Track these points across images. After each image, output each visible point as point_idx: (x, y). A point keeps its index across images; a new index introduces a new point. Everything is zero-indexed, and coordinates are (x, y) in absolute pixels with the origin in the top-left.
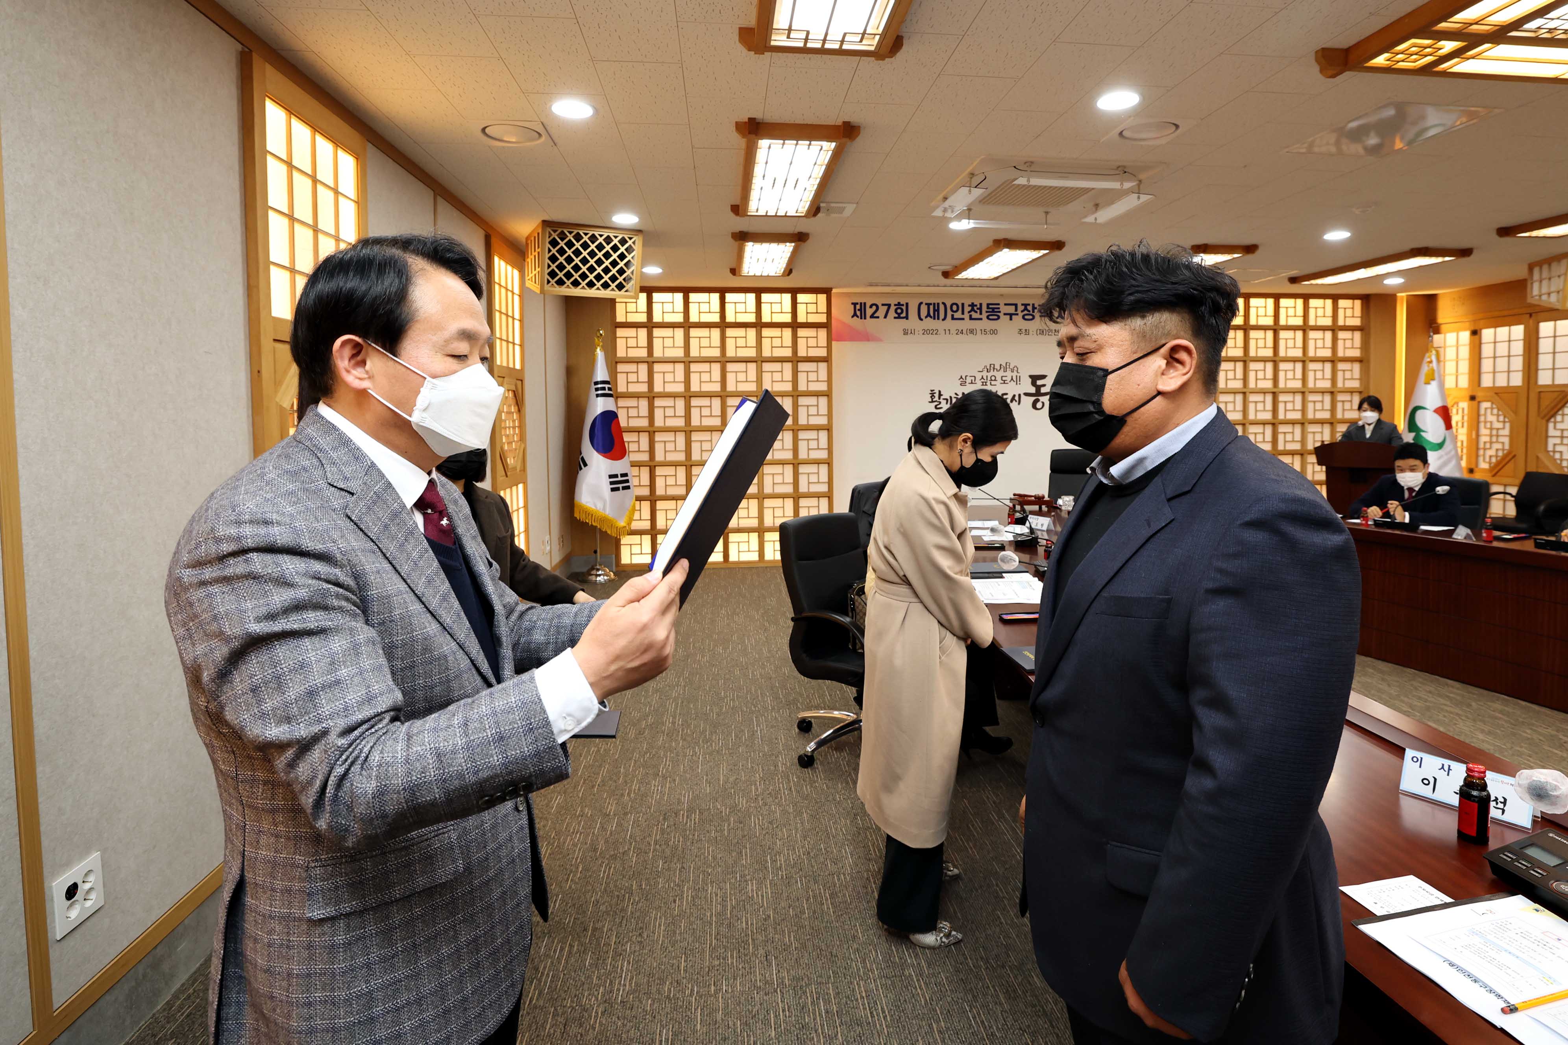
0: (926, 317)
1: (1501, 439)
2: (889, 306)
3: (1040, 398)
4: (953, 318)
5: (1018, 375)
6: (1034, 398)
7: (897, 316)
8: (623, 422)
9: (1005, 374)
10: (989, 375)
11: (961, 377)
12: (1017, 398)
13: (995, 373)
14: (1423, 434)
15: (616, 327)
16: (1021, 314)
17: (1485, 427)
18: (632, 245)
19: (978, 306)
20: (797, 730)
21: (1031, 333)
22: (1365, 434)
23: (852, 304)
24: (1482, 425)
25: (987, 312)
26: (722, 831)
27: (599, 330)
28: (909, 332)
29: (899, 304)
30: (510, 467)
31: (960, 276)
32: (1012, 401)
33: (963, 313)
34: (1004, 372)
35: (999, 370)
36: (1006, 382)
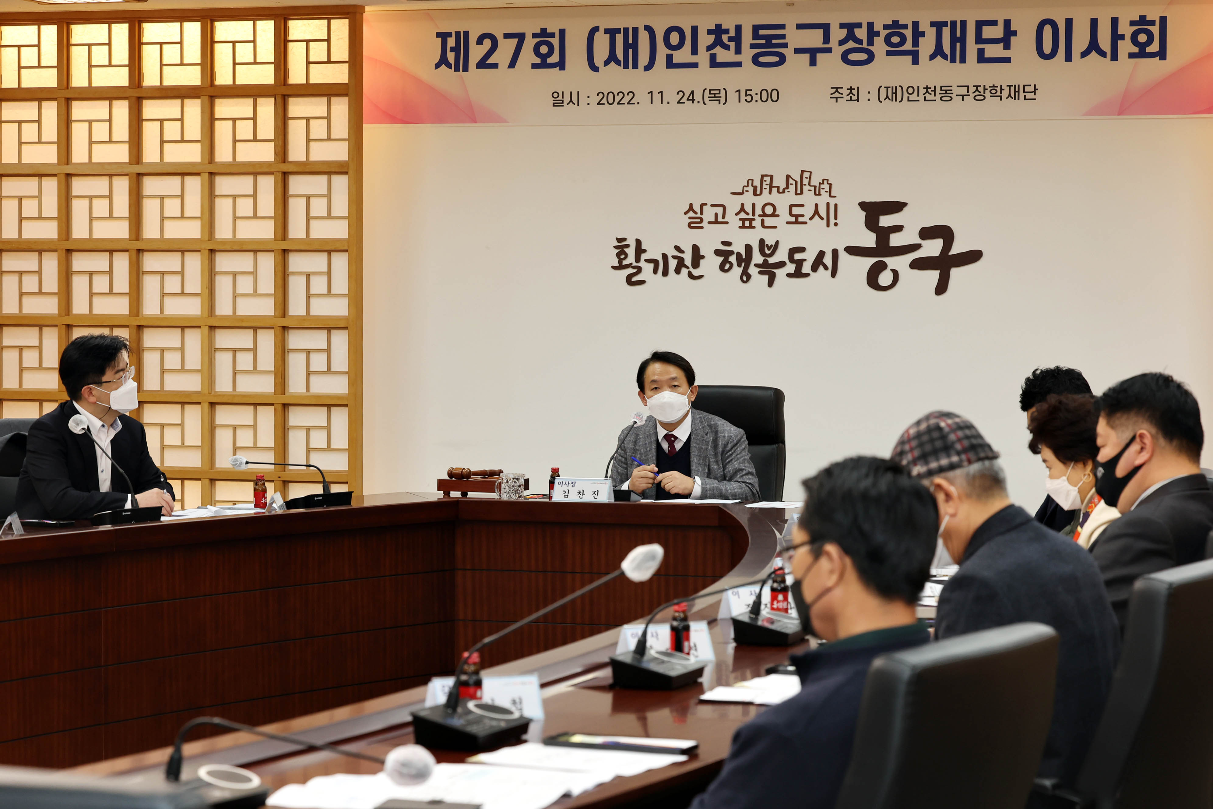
0: (606, 63)
2: (521, 37)
3: (885, 259)
4: (670, 64)
5: (832, 202)
6: (874, 260)
7: (538, 61)
9: (798, 200)
10: (760, 201)
11: (691, 208)
12: (828, 260)
13: (775, 198)
16: (838, 51)
19: (732, 33)
21: (863, 96)
23: (439, 35)
25: (752, 46)
28: (567, 99)
29: (544, 32)
32: (814, 268)
33: (694, 51)
34: (796, 194)
35: (784, 190)
36: (800, 219)
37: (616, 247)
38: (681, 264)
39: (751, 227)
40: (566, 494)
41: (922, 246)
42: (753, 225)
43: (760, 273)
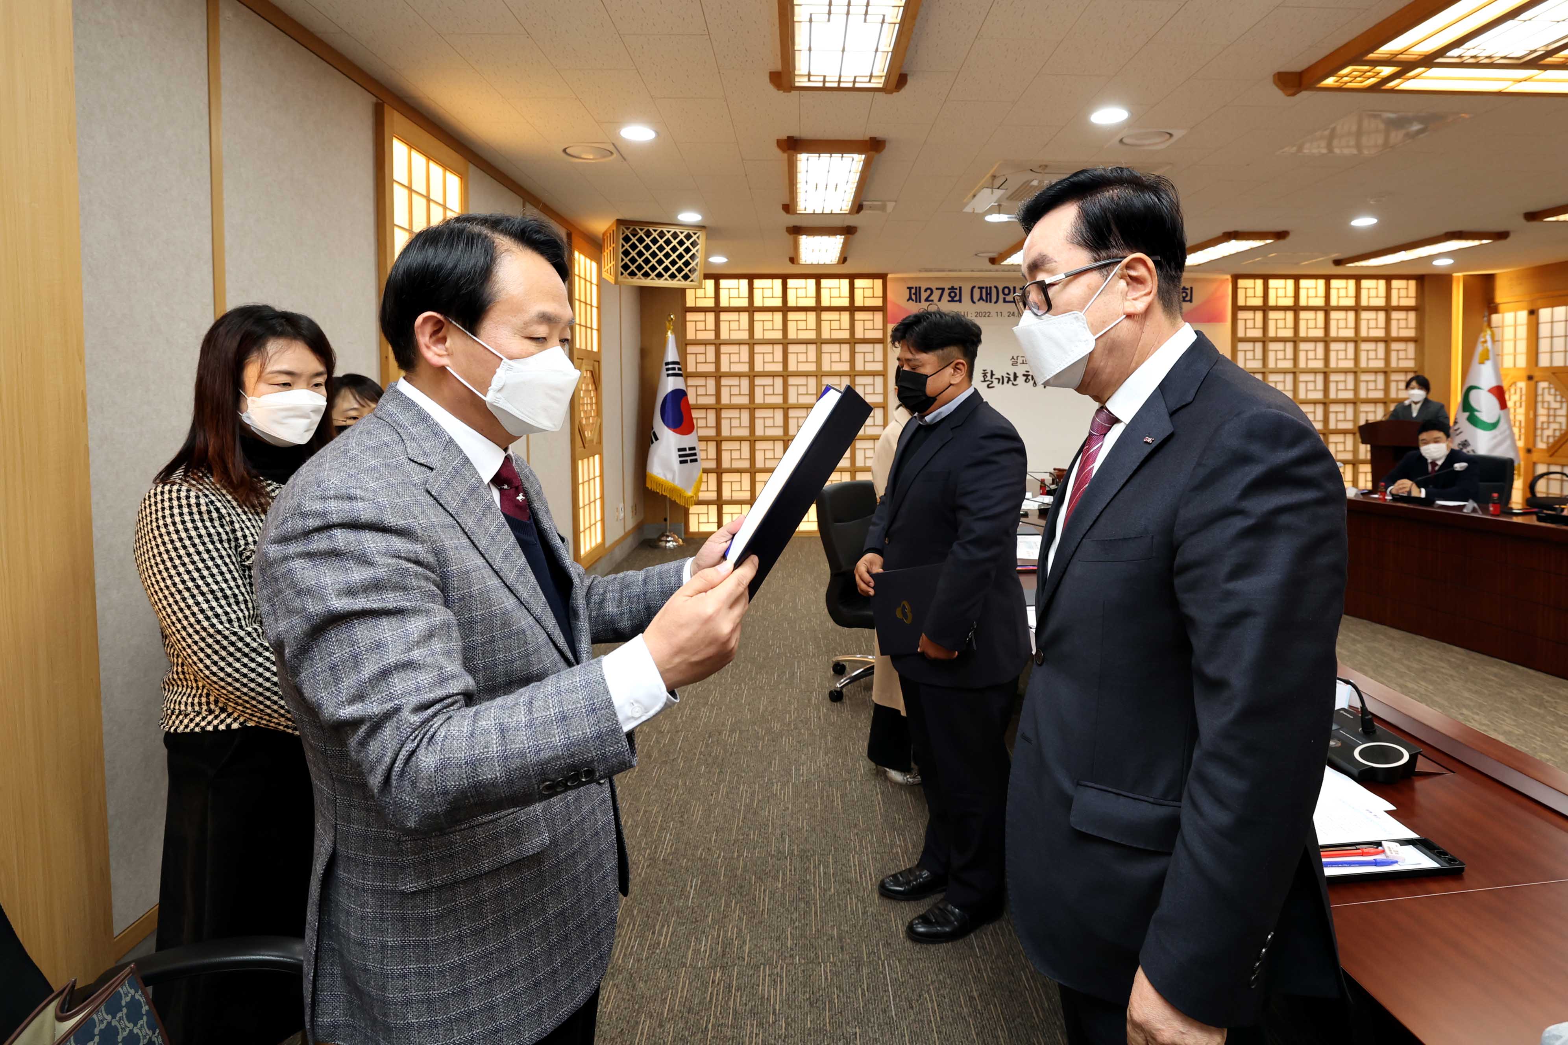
0: (979, 300)
1: (1559, 419)
2: (943, 289)
4: (1005, 301)
7: (950, 299)
8: (692, 400)
11: (1013, 358)
14: (1477, 414)
15: (686, 312)
17: (1543, 407)
18: (697, 240)
20: (832, 672)
22: (1411, 413)
23: (908, 288)
24: (1539, 405)
26: (757, 747)
27: (670, 315)
29: (953, 288)
30: (587, 439)
31: (1005, 263)
38: (1009, 380)
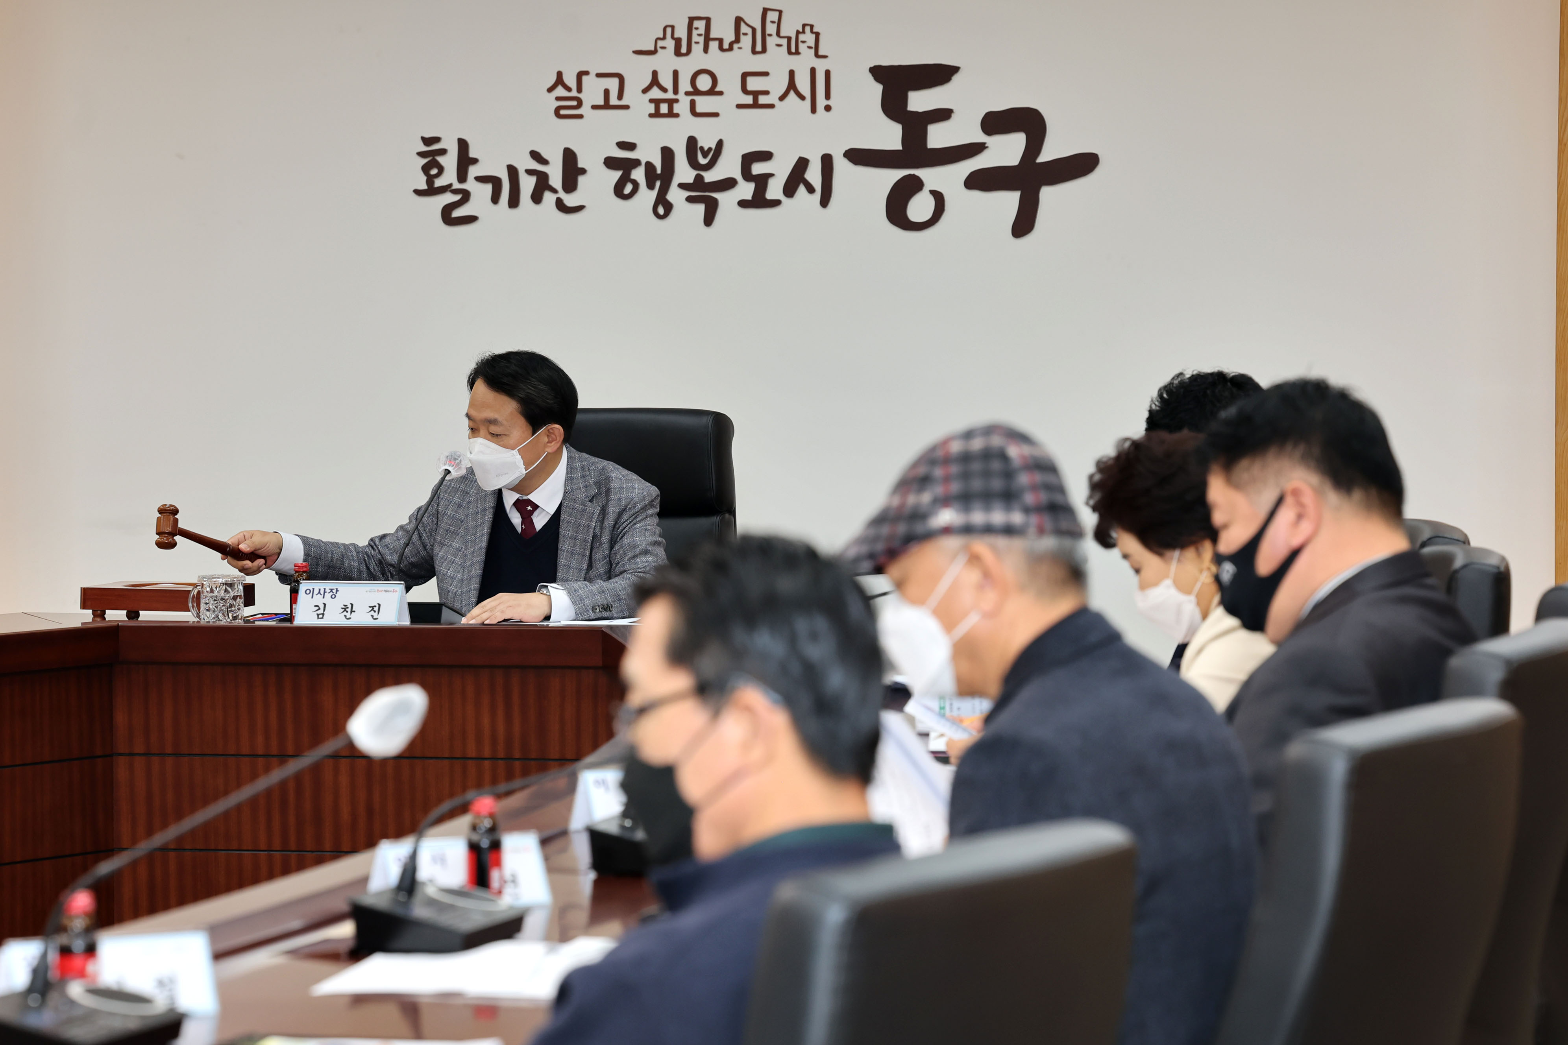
3: (920, 173)
5: (821, 67)
6: (899, 174)
9: (757, 63)
10: (687, 67)
11: (560, 80)
12: (814, 175)
13: (714, 60)
32: (790, 190)
34: (754, 52)
35: (731, 45)
36: (762, 100)
37: (421, 154)
38: (542, 185)
39: (671, 114)
40: (321, 611)
41: (987, 147)
42: (675, 111)
43: (690, 199)
